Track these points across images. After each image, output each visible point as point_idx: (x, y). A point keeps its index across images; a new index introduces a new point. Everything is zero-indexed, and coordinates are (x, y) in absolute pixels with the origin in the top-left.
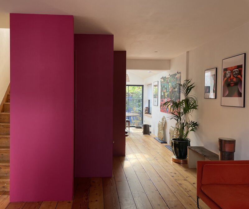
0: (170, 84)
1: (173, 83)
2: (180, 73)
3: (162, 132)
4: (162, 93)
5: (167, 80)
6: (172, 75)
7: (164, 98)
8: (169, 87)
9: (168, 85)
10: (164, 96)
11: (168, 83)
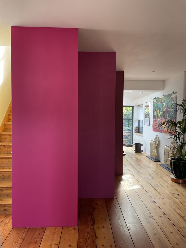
0: (164, 104)
1: (168, 103)
2: (176, 93)
3: (155, 151)
4: (155, 113)
5: (161, 101)
6: (166, 95)
7: (157, 118)
8: (163, 107)
9: (161, 106)
10: (157, 115)
11: (161, 103)
